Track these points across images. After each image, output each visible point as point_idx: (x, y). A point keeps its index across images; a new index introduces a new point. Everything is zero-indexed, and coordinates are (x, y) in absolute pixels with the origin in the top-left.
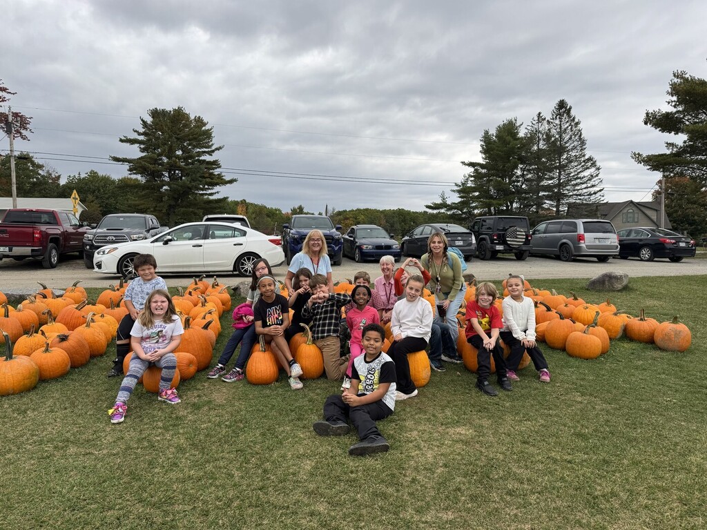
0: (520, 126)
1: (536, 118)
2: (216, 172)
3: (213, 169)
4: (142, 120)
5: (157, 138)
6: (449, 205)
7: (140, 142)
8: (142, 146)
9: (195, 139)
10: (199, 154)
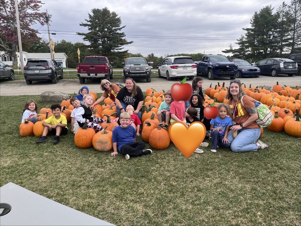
0: (273, 9)
1: (282, 5)
2: (123, 38)
3: (122, 37)
4: (89, 15)
5: (96, 23)
6: (234, 51)
7: (89, 25)
8: (90, 27)
9: (114, 22)
10: (116, 30)
